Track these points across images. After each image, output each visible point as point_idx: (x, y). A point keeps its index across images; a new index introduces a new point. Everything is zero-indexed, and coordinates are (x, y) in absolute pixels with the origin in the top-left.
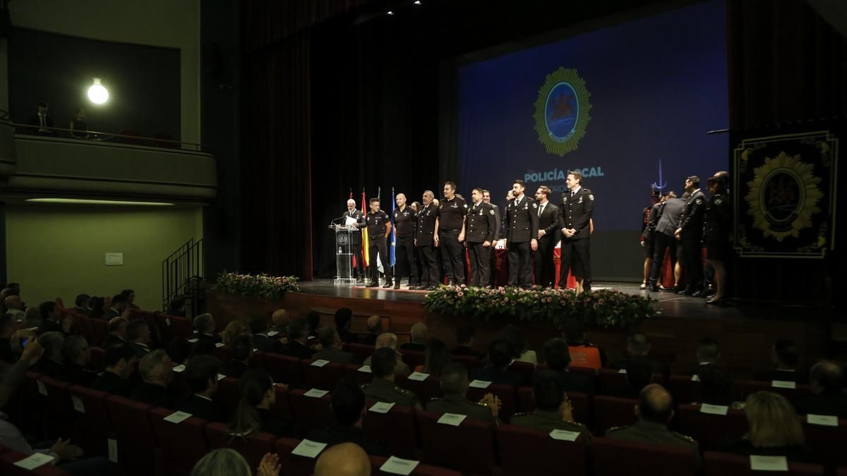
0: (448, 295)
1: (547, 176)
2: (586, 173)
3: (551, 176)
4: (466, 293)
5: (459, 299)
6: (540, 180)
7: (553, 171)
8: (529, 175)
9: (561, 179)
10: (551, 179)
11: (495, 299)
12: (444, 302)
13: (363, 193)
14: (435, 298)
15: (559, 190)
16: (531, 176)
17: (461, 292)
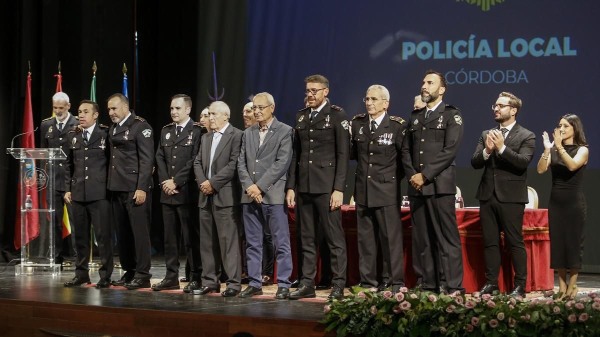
0: (378, 308)
1: (453, 50)
2: (538, 47)
3: (461, 49)
4: (414, 303)
5: (402, 314)
6: (438, 56)
7: (467, 40)
8: (412, 45)
9: (484, 57)
10: (463, 55)
12: (372, 321)
13: (58, 74)
14: (353, 312)
15: (479, 80)
16: (416, 45)
17: (405, 302)
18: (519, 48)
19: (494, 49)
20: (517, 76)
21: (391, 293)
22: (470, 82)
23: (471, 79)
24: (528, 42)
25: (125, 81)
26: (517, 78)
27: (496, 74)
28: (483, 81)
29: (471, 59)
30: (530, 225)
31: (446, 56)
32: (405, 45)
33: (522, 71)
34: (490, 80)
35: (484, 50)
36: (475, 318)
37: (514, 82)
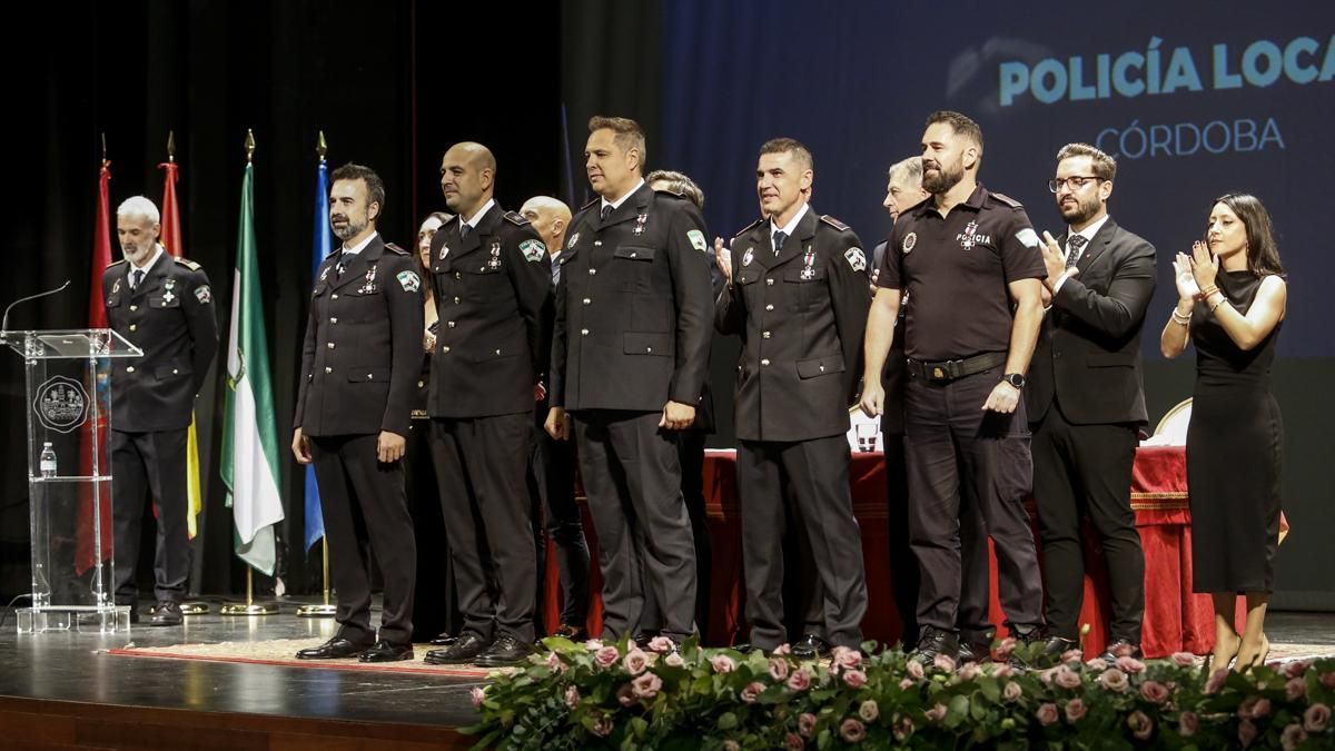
0: (583, 692)
1: (1114, 76)
2: (1304, 60)
3: (1133, 74)
4: (671, 678)
5: (637, 708)
6: (1080, 93)
7: (1143, 51)
8: (1021, 70)
9: (1182, 91)
10: (1131, 90)
11: (815, 710)
12: (563, 727)
13: (168, 161)
14: (523, 705)
15: (1172, 146)
16: (1031, 69)
17: (648, 675)
18: (1262, 64)
19: (1206, 70)
20: (1259, 134)
21: (615, 651)
22: (1153, 153)
23: (1154, 145)
24: (1282, 49)
25: (321, 173)
26: (1259, 139)
27: (1211, 130)
28: (1182, 149)
29: (1154, 96)
30: (1174, 486)
31: (1097, 92)
32: (1007, 70)
33: (1271, 121)
34: (1198, 145)
35: (1181, 72)
36: (807, 716)
37: (1252, 148)
